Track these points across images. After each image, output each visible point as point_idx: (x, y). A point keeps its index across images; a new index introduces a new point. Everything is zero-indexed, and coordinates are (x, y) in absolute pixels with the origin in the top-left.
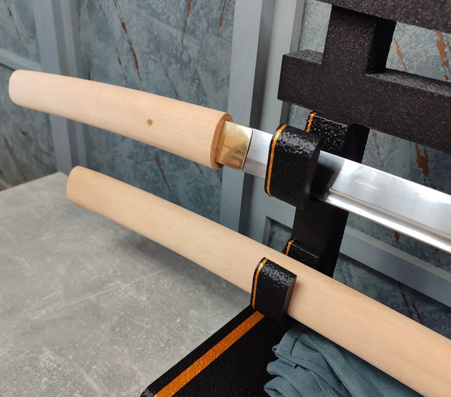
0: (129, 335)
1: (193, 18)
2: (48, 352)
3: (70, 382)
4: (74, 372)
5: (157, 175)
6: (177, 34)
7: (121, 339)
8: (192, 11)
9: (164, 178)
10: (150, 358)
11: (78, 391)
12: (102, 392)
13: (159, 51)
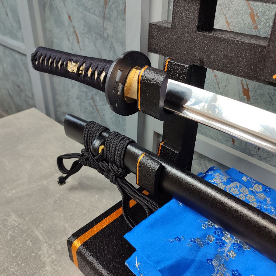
0: (65, 206)
1: (109, 10)
2: (14, 216)
3: (25, 235)
4: (29, 228)
5: (93, 109)
6: (100, 20)
7: (60, 208)
8: (108, 6)
9: (97, 110)
10: (77, 220)
11: (29, 240)
12: (44, 241)
13: (90, 32)
